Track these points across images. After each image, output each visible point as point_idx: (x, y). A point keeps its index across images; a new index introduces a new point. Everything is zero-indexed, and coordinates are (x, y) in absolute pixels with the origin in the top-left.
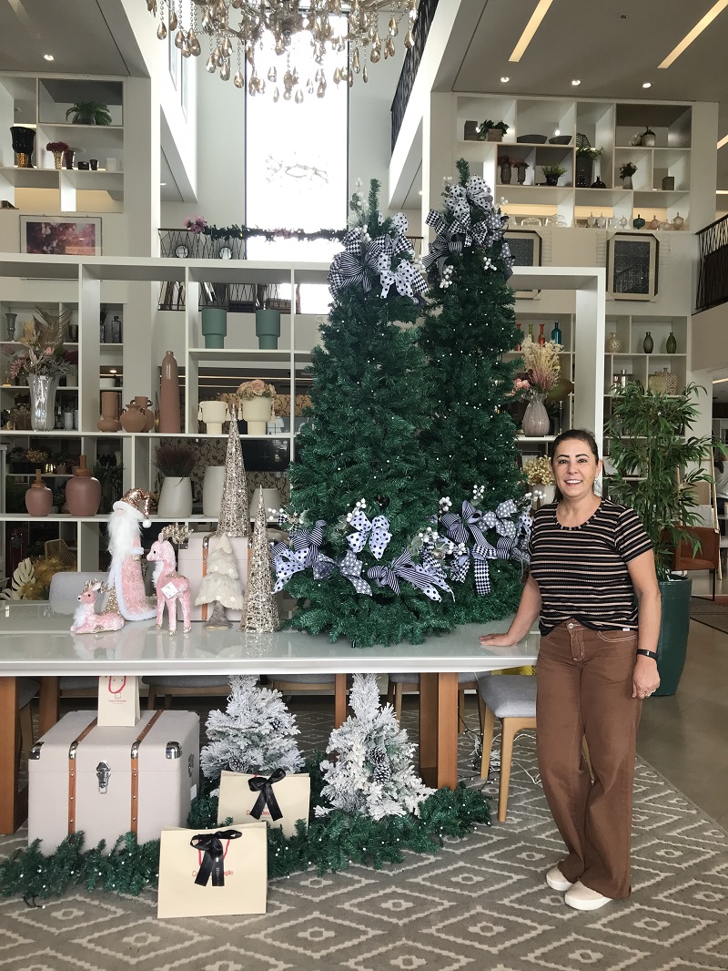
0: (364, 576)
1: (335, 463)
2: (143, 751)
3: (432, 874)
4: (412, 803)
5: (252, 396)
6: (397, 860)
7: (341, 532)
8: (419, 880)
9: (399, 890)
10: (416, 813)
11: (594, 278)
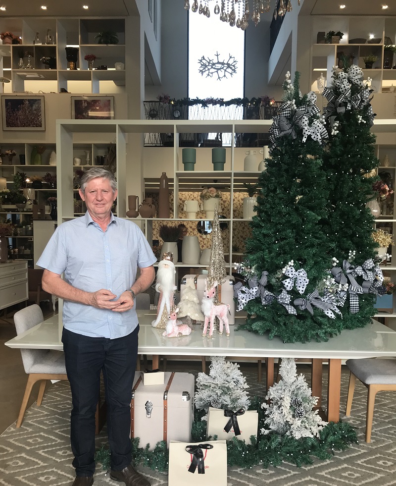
0: (292, 304)
1: (274, 239)
2: (170, 396)
3: (330, 470)
4: (315, 430)
5: (210, 197)
6: (310, 463)
7: (277, 278)
8: (323, 473)
9: (313, 479)
10: (318, 436)
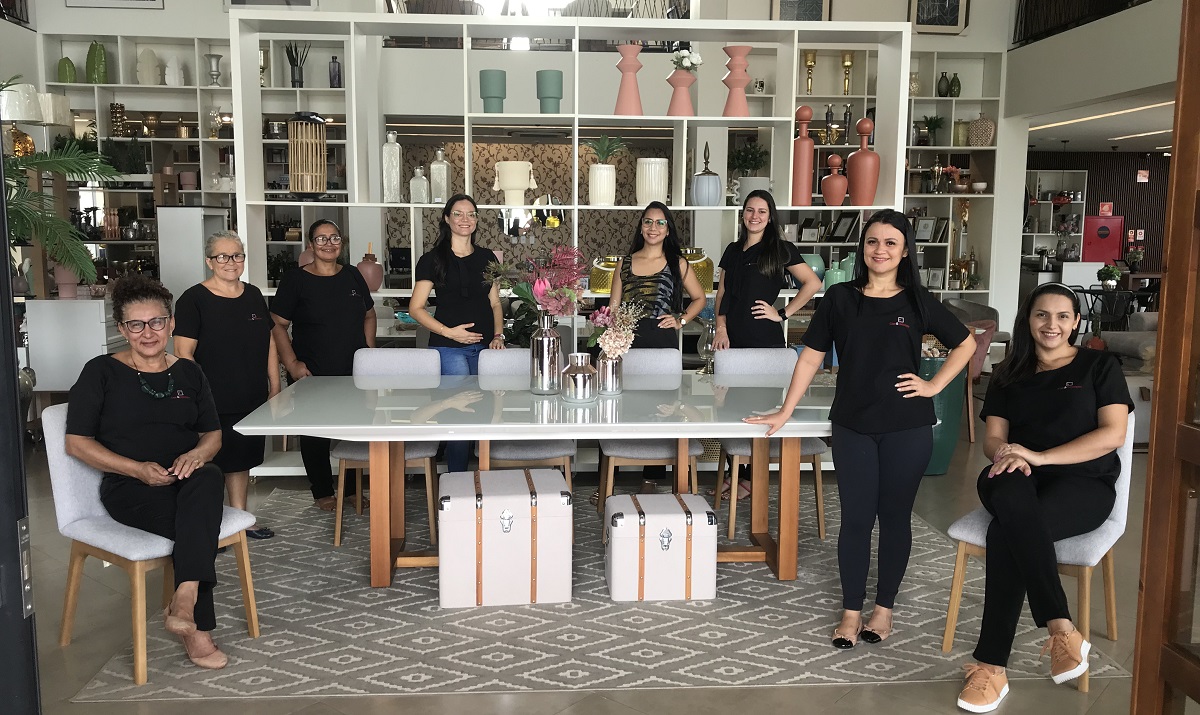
11: (899, 34)
